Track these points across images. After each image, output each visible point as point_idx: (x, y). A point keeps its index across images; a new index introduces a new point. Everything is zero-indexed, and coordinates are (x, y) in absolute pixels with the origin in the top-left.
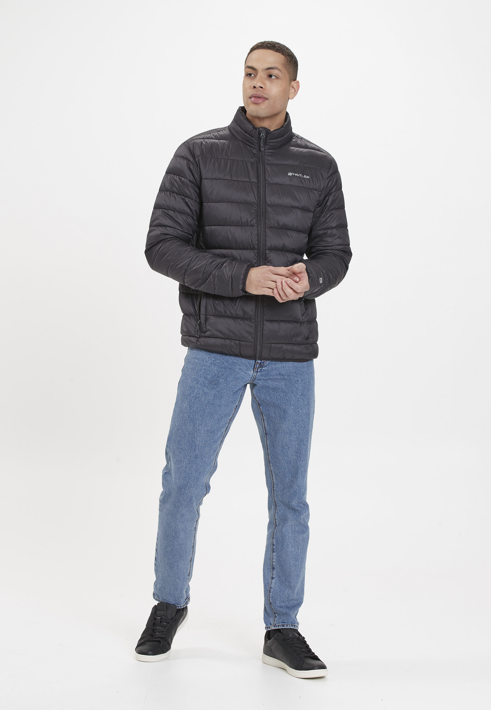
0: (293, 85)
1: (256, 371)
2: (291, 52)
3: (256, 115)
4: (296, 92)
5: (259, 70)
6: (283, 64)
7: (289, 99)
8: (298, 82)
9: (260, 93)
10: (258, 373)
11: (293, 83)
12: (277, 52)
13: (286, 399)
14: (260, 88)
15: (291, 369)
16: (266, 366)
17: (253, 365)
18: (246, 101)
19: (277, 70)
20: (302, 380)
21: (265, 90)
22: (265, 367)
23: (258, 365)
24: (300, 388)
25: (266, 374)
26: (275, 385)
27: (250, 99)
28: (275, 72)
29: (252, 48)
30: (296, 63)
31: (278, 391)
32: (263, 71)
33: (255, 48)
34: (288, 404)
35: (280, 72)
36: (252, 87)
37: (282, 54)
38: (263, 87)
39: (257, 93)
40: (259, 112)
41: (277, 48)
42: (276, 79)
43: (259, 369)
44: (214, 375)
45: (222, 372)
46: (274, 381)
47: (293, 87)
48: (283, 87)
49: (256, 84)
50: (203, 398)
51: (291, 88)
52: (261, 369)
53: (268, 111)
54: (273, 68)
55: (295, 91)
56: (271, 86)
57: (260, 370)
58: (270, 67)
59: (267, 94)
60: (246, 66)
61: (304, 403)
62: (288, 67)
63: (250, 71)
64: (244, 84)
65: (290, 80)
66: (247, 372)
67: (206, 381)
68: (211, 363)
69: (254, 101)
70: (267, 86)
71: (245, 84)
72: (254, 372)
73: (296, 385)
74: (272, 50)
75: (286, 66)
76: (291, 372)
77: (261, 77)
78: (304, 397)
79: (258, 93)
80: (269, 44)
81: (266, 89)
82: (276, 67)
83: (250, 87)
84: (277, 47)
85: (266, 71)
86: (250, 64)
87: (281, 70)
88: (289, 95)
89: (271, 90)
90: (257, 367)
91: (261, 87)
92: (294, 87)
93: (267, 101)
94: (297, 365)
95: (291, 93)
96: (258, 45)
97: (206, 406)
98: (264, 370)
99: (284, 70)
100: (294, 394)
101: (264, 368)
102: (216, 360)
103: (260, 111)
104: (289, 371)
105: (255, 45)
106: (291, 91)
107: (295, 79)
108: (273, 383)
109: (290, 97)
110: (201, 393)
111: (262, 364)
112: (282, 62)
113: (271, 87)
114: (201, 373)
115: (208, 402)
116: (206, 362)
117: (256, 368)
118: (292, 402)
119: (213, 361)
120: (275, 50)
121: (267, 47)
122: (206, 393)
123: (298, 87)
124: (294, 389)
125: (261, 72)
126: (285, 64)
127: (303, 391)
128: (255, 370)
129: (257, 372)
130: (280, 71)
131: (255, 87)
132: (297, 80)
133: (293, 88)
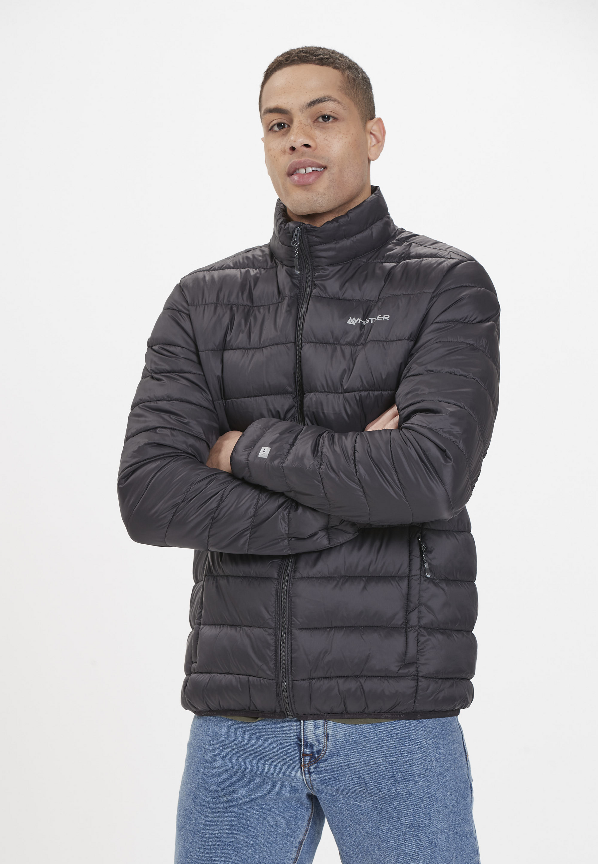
0: (372, 129)
1: (307, 772)
2: (350, 61)
3: (308, 210)
4: (380, 144)
5: (293, 112)
6: (340, 87)
7: (369, 161)
8: (380, 120)
9: (307, 158)
10: (313, 775)
11: (371, 125)
12: (323, 64)
13: (378, 836)
14: (305, 149)
15: (384, 768)
16: (327, 759)
17: (298, 759)
18: (281, 186)
19: (331, 102)
20: (410, 794)
21: (315, 149)
22: (325, 761)
23: (307, 759)
24: (406, 811)
25: (330, 779)
26: (352, 805)
27: (288, 179)
28: (328, 107)
29: (267, 70)
30: (366, 81)
31: (360, 820)
32: (302, 111)
33: (275, 68)
34: (383, 848)
35: (338, 104)
36: (288, 150)
37: (335, 68)
38: (310, 144)
39: (300, 160)
40: (315, 201)
41: (321, 56)
42: (334, 122)
43: (312, 767)
44: (223, 780)
45: (238, 772)
46: (349, 797)
47: (371, 133)
48: (353, 134)
49: (295, 141)
50: (207, 834)
51: (369, 136)
52: (316, 767)
53: (332, 195)
54: (324, 98)
55: (378, 142)
56: (326, 138)
57: (314, 768)
58: (317, 98)
59: (323, 158)
60: (263, 111)
61: (418, 843)
62: (354, 91)
63: (276, 118)
64: (268, 150)
65: (362, 120)
66: (288, 772)
67: (208, 796)
68: (214, 755)
69: (298, 181)
70: (318, 140)
71: (271, 149)
72: (302, 773)
73: (396, 804)
74: (311, 63)
75: (347, 90)
76: (383, 774)
77: (301, 123)
78: (418, 829)
79: (303, 159)
80: (302, 52)
81: (317, 146)
82: (328, 97)
83: (284, 152)
84: (321, 54)
85: (308, 110)
86: (272, 104)
87: (339, 100)
88: (369, 153)
89: (329, 147)
90: (307, 762)
91: (307, 146)
92: (373, 132)
93: (326, 174)
94: (396, 759)
95: (371, 146)
96: (280, 60)
97: (215, 850)
98: (325, 770)
99: (346, 101)
100: (394, 823)
101: (321, 765)
102: (223, 748)
103: (315, 199)
104: (379, 772)
105: (273, 63)
106: (371, 143)
107: (372, 116)
108: (348, 801)
109: (371, 157)
110: (202, 822)
111: (316, 756)
112: (339, 84)
113: (327, 140)
114: (199, 779)
115: (219, 841)
116: (206, 753)
117: (304, 764)
118: (391, 841)
119: (218, 749)
120: (317, 62)
121: (300, 59)
122: (211, 821)
123: (382, 131)
124: (392, 814)
125: (300, 114)
126: (345, 86)
127: (414, 816)
128: (303, 770)
129: (310, 773)
130: (339, 102)
131: (293, 149)
132: (378, 115)
133: (372, 136)
